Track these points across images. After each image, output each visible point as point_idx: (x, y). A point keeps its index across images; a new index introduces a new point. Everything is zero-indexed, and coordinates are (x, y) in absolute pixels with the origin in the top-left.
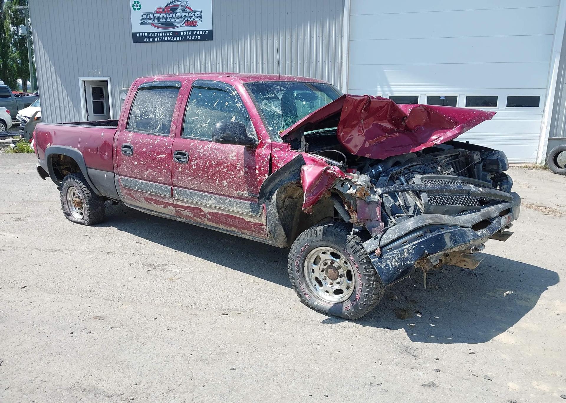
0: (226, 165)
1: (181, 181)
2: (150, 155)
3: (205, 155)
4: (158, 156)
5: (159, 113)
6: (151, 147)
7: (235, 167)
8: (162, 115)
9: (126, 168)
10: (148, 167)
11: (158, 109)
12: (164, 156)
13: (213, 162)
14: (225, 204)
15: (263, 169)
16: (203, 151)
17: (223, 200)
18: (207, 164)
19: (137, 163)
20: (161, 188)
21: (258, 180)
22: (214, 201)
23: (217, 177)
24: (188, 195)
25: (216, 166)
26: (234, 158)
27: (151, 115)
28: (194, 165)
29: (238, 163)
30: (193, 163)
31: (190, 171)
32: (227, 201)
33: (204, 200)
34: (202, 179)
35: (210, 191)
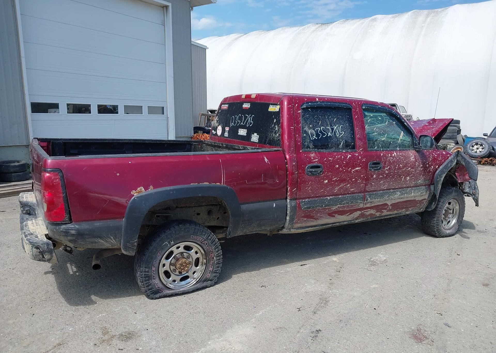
0: (409, 165)
1: (375, 186)
2: (344, 171)
3: (395, 161)
4: (354, 169)
5: (339, 131)
6: (344, 162)
7: (415, 166)
8: (343, 133)
9: (311, 189)
10: (341, 182)
11: (335, 128)
12: (360, 168)
13: (401, 165)
14: (407, 193)
15: (430, 163)
16: (392, 158)
17: (405, 191)
18: (397, 168)
19: (327, 181)
20: (354, 198)
21: (428, 171)
22: (399, 193)
23: (403, 175)
24: (379, 196)
25: (403, 167)
26: (414, 160)
27: (329, 134)
28: (387, 170)
29: (417, 163)
30: (386, 169)
31: (383, 176)
32: (408, 191)
33: (392, 195)
34: (392, 179)
35: (396, 187)
